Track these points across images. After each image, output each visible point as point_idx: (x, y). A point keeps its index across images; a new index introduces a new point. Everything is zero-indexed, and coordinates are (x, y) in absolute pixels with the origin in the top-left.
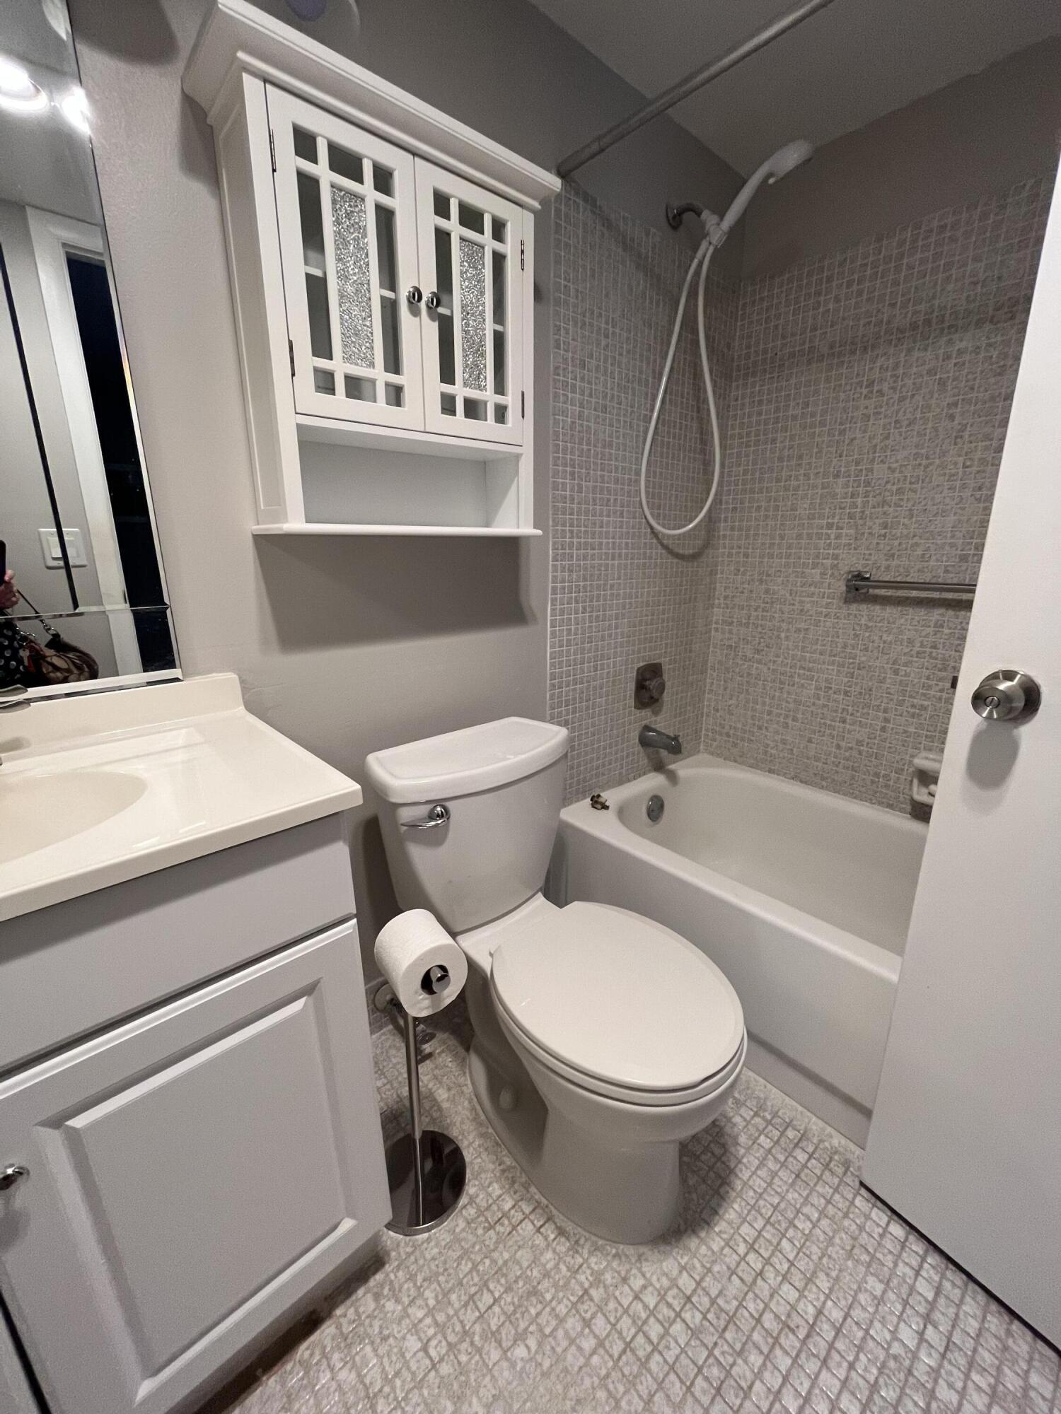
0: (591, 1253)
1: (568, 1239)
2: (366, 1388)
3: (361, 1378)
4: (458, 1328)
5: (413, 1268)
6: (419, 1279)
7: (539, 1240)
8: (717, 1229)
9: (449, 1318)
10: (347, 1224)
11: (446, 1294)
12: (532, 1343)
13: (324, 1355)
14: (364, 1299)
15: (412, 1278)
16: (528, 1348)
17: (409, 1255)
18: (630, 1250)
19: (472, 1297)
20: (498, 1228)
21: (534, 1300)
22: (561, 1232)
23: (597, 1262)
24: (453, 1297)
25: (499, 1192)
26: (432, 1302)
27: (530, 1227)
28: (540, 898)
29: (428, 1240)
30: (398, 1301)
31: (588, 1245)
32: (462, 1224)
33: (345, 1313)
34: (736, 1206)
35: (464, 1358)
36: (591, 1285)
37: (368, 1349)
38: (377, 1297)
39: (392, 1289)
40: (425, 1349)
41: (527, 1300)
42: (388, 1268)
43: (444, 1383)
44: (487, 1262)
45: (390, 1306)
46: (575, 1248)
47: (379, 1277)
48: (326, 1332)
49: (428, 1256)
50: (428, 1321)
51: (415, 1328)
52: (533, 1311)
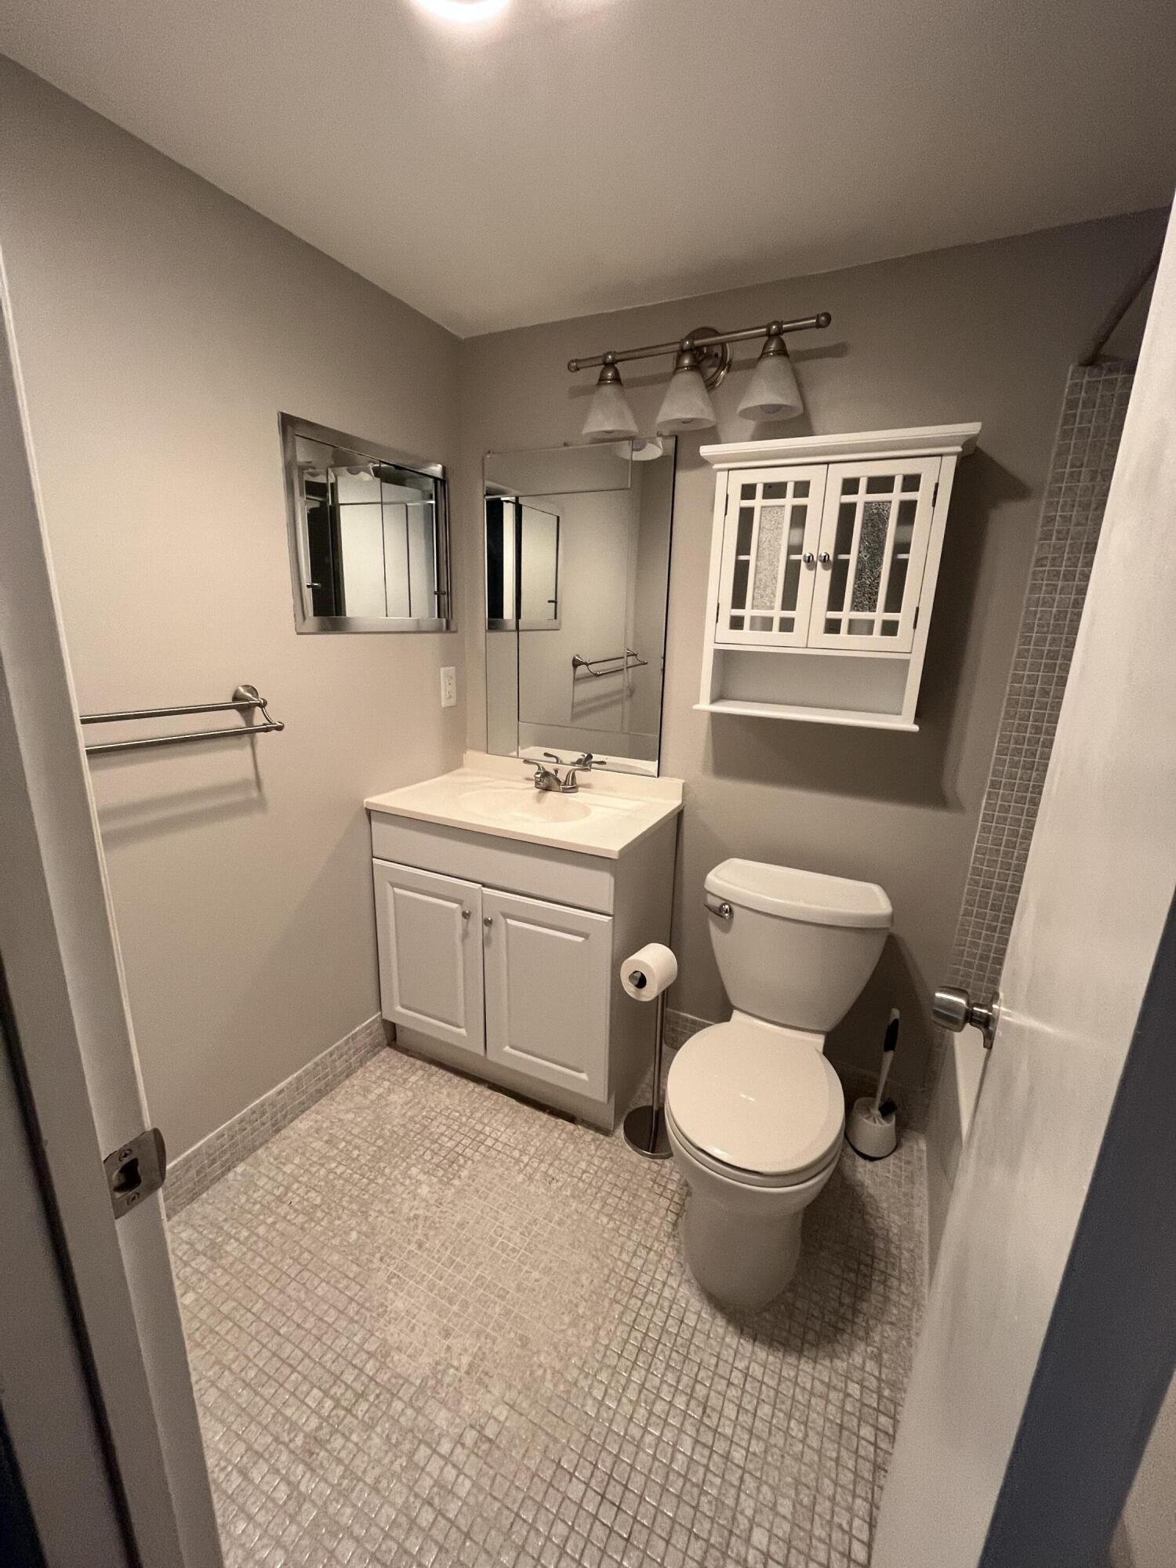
0: (673, 1246)
1: (673, 1230)
2: (559, 1153)
3: (561, 1149)
4: (600, 1184)
5: (613, 1150)
6: (610, 1155)
7: (662, 1212)
8: (742, 1341)
9: (601, 1178)
10: (584, 1076)
11: (610, 1171)
12: (611, 1225)
13: (563, 1130)
14: (590, 1135)
15: (609, 1152)
16: (608, 1223)
17: (617, 1145)
18: (688, 1274)
19: (616, 1185)
20: (656, 1186)
21: (631, 1218)
22: (675, 1225)
23: (670, 1252)
24: (611, 1176)
25: (676, 1179)
26: (603, 1166)
27: (668, 1204)
28: (820, 1040)
29: (630, 1152)
30: (596, 1150)
31: (676, 1244)
32: (646, 1165)
33: (580, 1130)
34: (771, 1358)
35: (589, 1191)
36: (656, 1252)
37: (572, 1147)
38: (593, 1140)
39: (599, 1145)
40: (584, 1172)
41: (629, 1215)
42: (607, 1139)
43: (575, 1187)
44: (635, 1187)
45: (593, 1147)
46: (670, 1236)
47: (602, 1137)
48: (570, 1126)
49: (622, 1155)
50: (596, 1168)
51: (590, 1163)
52: (625, 1220)
